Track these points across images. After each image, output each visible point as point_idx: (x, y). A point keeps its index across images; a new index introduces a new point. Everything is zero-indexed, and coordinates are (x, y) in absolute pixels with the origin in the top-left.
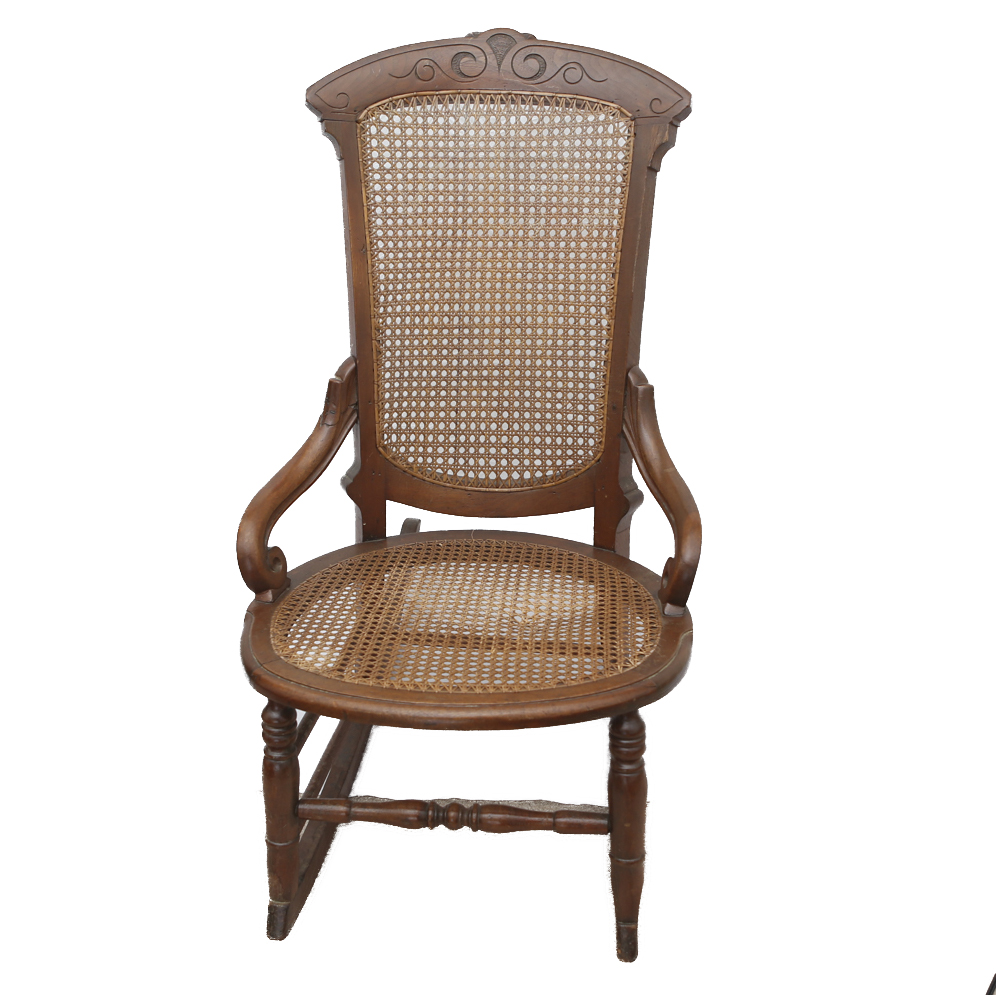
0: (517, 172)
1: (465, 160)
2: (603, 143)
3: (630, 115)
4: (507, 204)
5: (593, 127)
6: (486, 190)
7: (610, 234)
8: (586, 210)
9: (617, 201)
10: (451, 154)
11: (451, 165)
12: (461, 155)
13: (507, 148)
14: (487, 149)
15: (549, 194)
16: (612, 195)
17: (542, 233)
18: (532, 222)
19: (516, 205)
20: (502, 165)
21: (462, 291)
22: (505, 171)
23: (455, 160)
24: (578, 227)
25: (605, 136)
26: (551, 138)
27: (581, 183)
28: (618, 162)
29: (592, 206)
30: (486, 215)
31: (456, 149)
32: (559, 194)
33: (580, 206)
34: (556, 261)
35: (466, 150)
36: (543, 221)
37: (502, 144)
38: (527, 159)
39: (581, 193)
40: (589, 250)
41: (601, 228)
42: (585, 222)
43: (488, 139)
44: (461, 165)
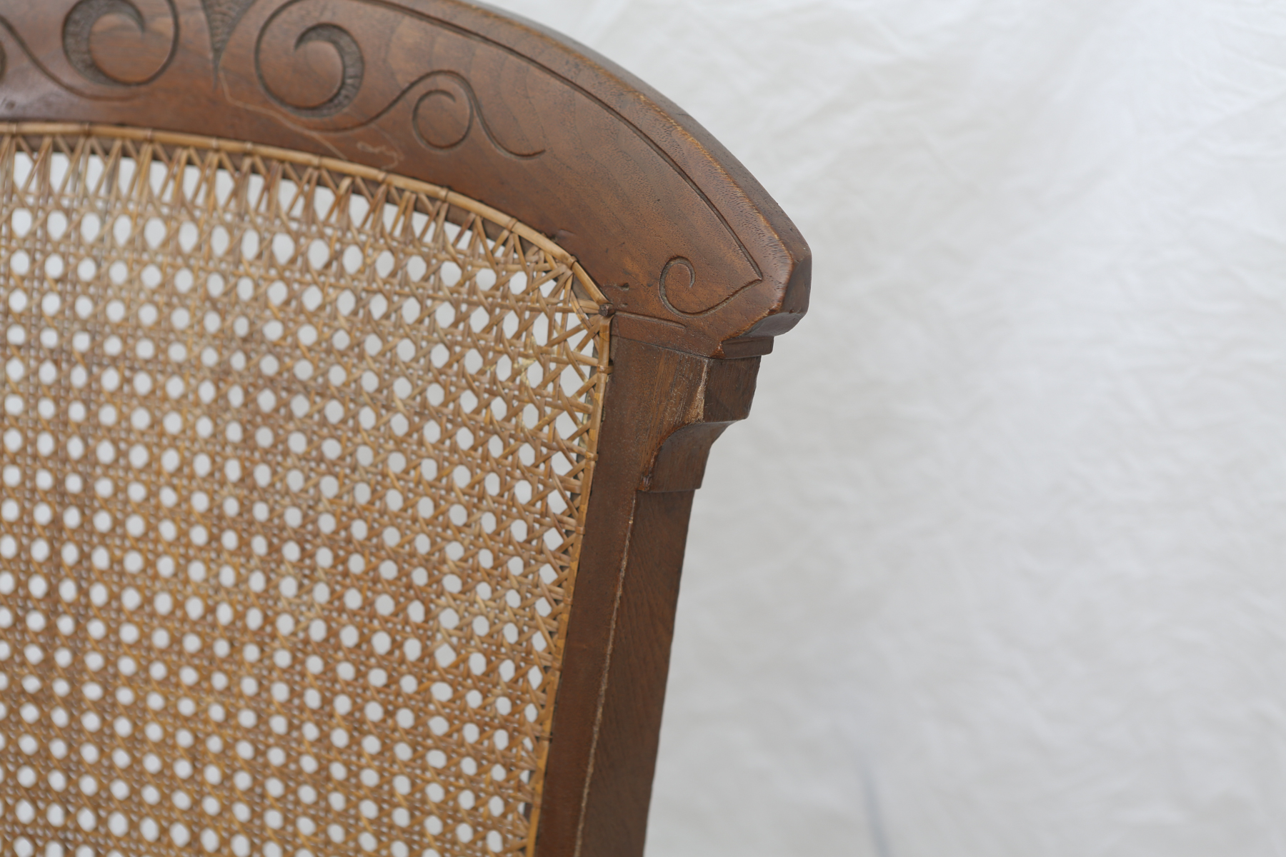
0: (251, 418)
1: (93, 360)
2: (516, 373)
3: (598, 295)
4: (215, 520)
5: (490, 311)
6: (153, 464)
7: (521, 674)
8: (452, 584)
9: (548, 574)
10: (50, 338)
11: (48, 373)
12: (82, 342)
13: (224, 339)
14: (163, 333)
15: (346, 512)
16: (533, 551)
17: (318, 631)
18: (288, 587)
19: (245, 526)
20: (207, 392)
21: (72, 767)
22: (217, 410)
23: (62, 356)
24: (426, 632)
25: (519, 348)
26: (361, 322)
27: (441, 491)
28: (555, 445)
29: (469, 574)
30: (149, 543)
31: (66, 321)
32: (377, 516)
33: (435, 565)
34: (356, 725)
35: (97, 327)
36: (321, 593)
37: (212, 322)
38: (285, 385)
39: (439, 525)
40: (456, 714)
41: (494, 649)
42: (449, 619)
43: (167, 296)
44: (79, 377)
